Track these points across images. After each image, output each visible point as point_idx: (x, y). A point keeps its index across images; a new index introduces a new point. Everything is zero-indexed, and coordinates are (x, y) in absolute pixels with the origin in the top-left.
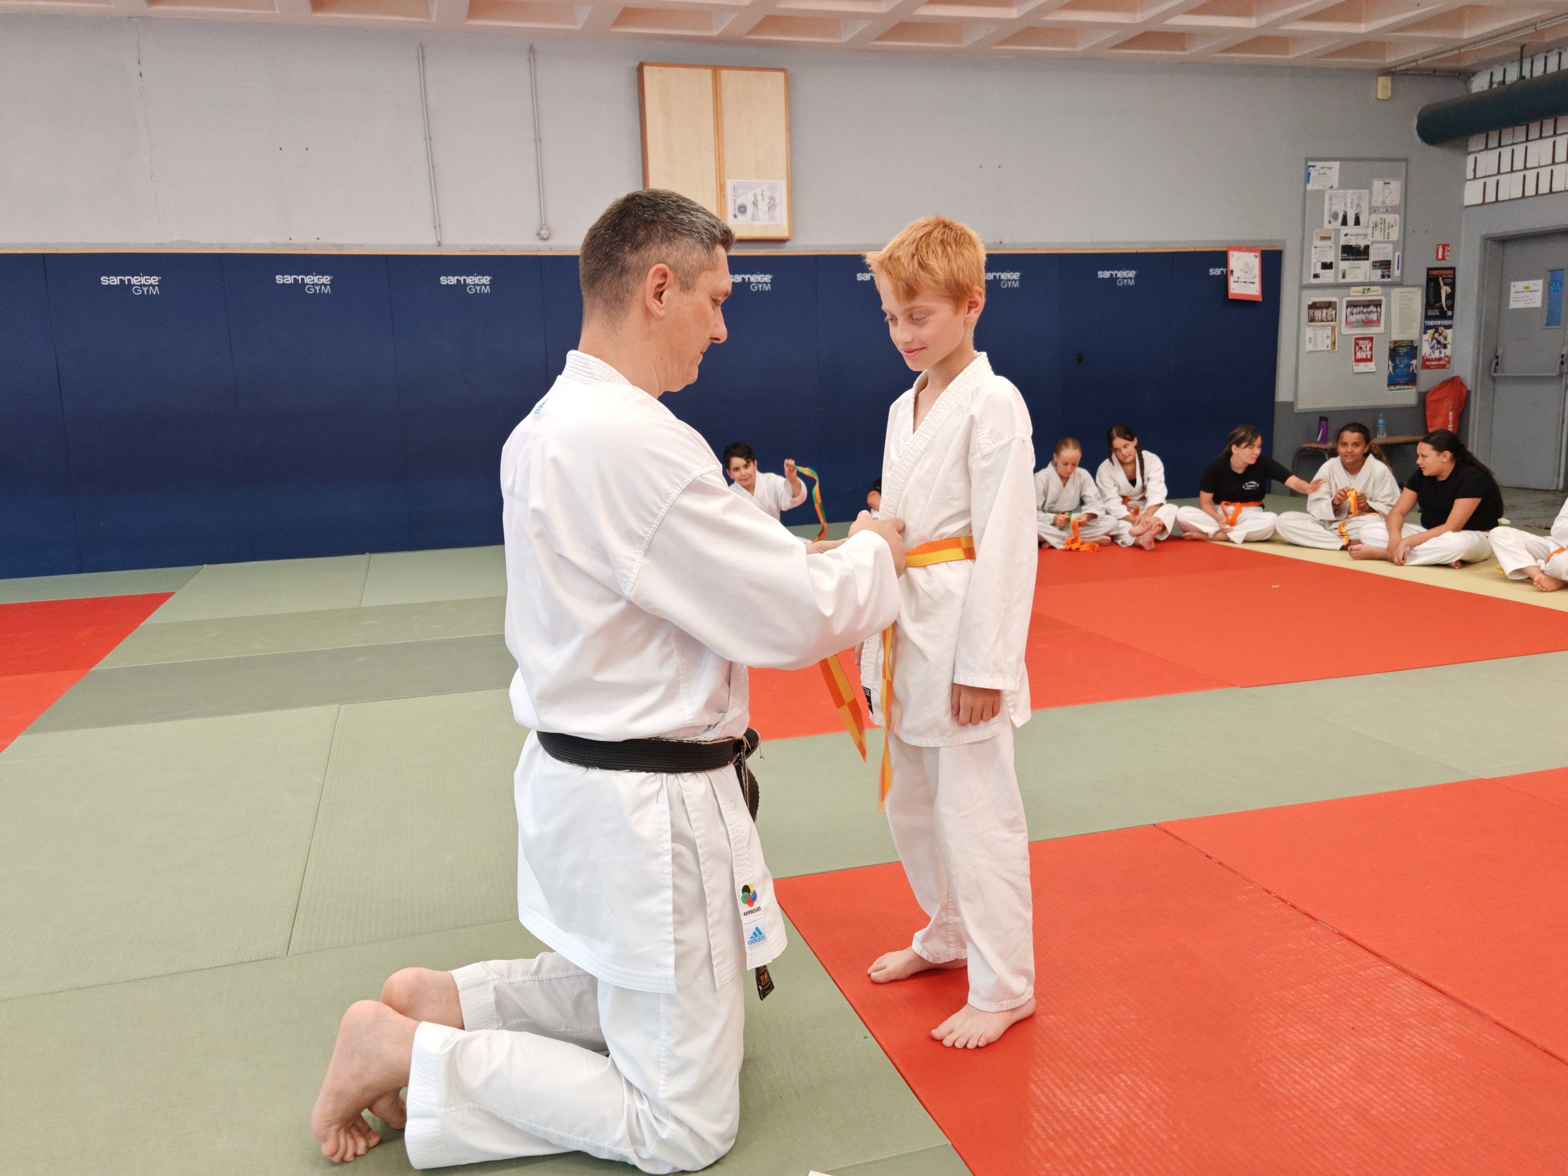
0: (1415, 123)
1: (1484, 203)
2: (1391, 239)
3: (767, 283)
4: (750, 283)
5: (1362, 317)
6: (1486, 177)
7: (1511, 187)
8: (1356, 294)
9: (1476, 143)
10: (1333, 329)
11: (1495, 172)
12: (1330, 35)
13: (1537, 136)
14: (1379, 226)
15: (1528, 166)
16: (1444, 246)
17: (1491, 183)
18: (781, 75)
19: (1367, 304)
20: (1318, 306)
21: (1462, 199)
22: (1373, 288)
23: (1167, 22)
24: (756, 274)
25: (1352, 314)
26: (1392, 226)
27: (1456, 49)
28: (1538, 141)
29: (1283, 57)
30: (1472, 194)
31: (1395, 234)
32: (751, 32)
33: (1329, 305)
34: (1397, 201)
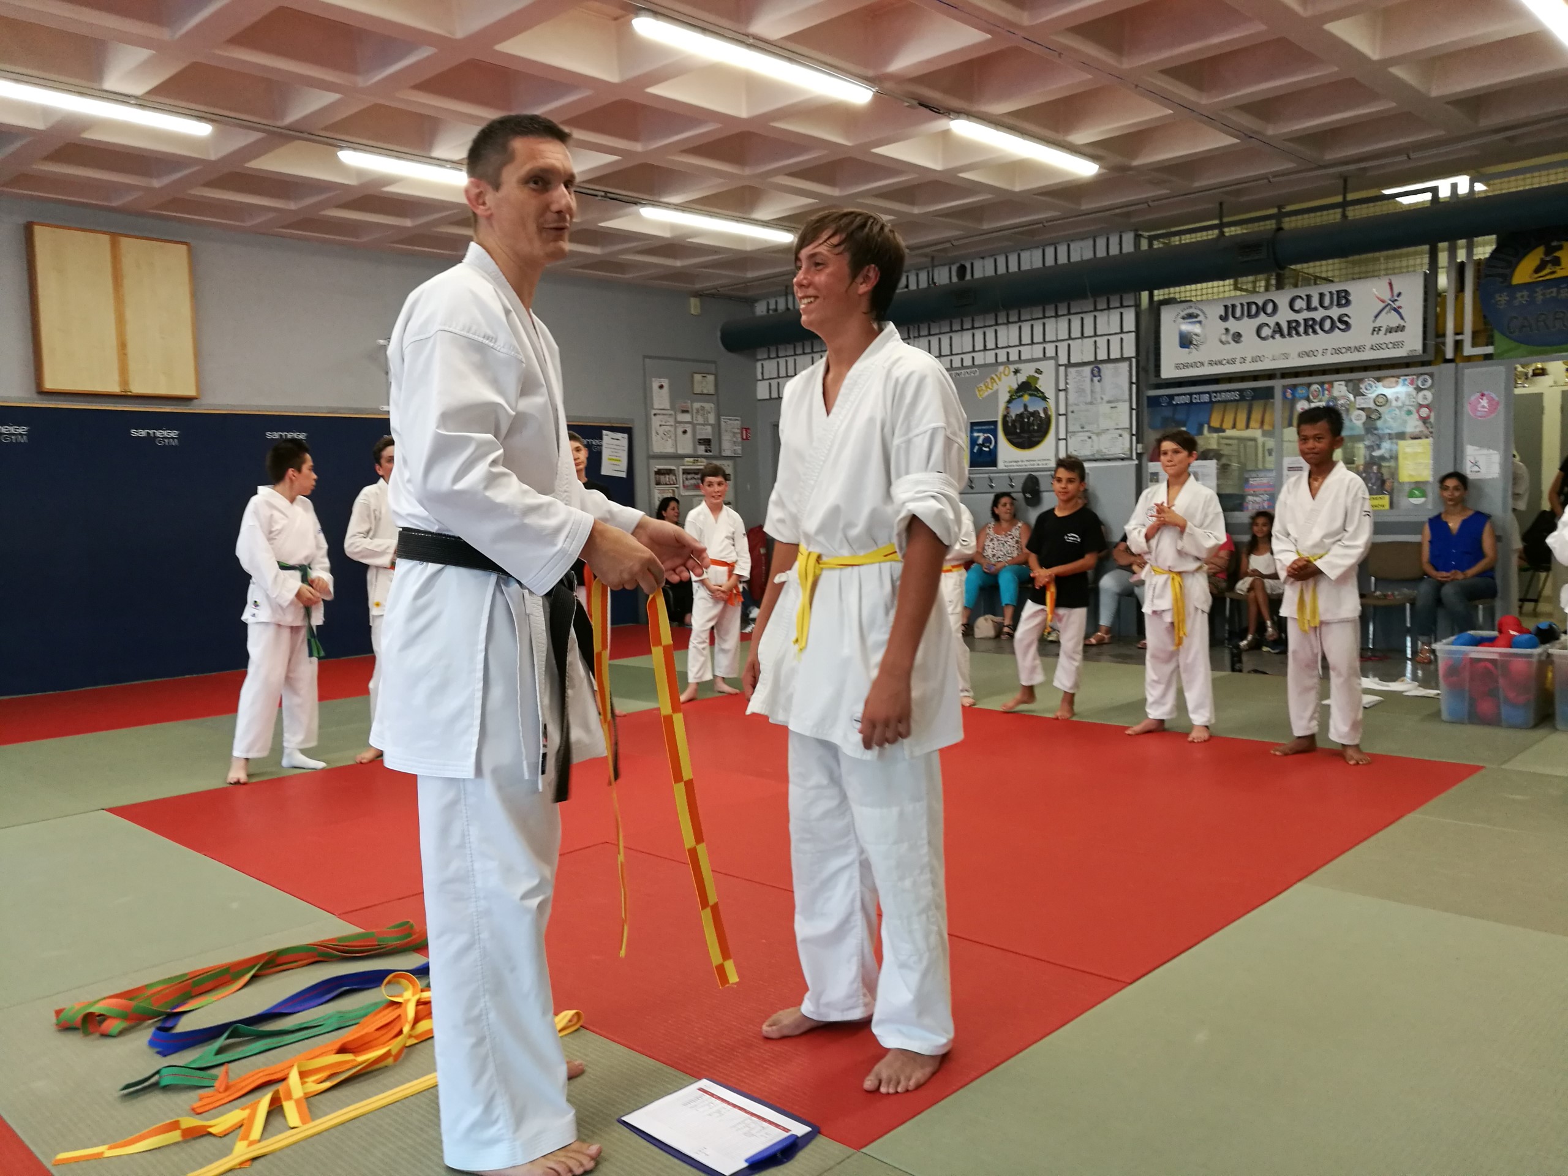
0: (719, 334)
1: (771, 399)
2: (709, 422)
3: (174, 439)
4: (155, 437)
5: (693, 482)
8: (689, 464)
9: (761, 354)
11: (777, 375)
12: (656, 265)
14: (701, 412)
16: (747, 429)
17: (774, 383)
18: (185, 247)
19: (696, 472)
20: (662, 471)
21: (757, 394)
22: (698, 459)
24: (162, 429)
25: (687, 478)
26: (709, 412)
28: (802, 357)
29: (623, 276)
30: (763, 390)
31: (712, 419)
33: (669, 472)
34: (712, 391)
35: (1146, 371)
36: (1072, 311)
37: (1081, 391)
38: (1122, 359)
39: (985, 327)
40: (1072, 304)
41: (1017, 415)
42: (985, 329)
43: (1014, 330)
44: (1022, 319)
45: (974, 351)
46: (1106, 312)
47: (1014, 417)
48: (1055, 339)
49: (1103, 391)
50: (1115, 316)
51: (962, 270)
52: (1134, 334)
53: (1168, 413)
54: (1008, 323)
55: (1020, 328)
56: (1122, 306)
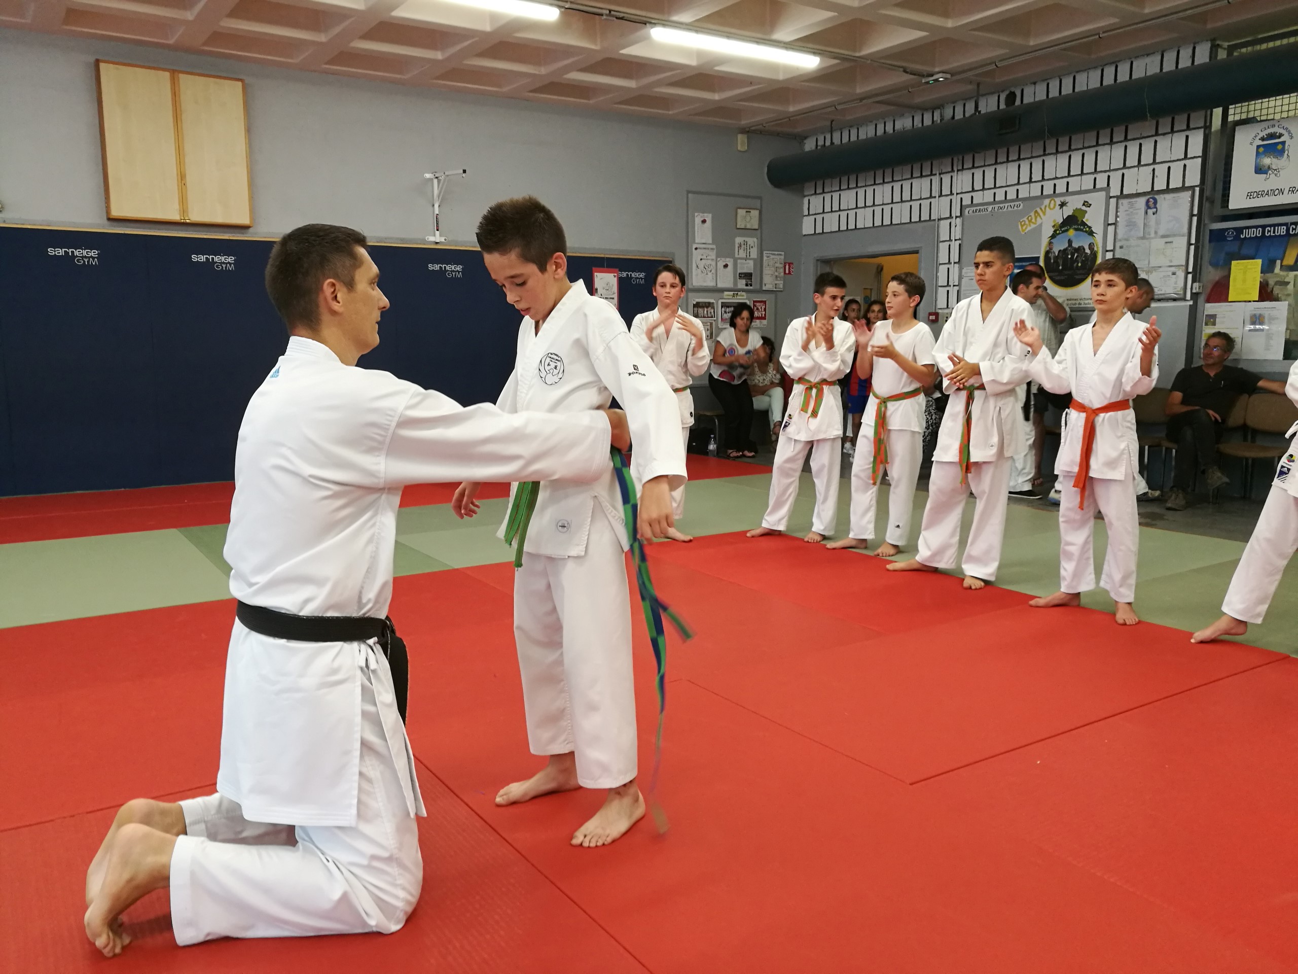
0: (765, 170)
1: (815, 234)
2: (751, 257)
3: (230, 264)
4: (213, 262)
6: (815, 214)
7: (831, 224)
8: (728, 297)
9: (809, 189)
10: (711, 324)
11: (822, 211)
12: (695, 99)
13: (847, 187)
14: (743, 246)
15: (841, 209)
16: (790, 264)
17: (819, 218)
18: (240, 84)
20: (701, 305)
21: (802, 231)
22: (739, 293)
23: (565, 76)
24: (221, 256)
25: (725, 312)
26: (752, 247)
27: (785, 118)
28: (847, 191)
29: (667, 112)
30: (807, 227)
31: (754, 253)
32: (205, 44)
33: (708, 305)
34: (756, 227)
35: (1212, 202)
36: (1129, 138)
37: (1131, 224)
38: (1184, 188)
39: (1032, 157)
40: (1130, 127)
41: (1060, 251)
42: (1031, 160)
43: (1063, 160)
44: (1073, 147)
45: (1018, 183)
46: (1171, 135)
47: (1057, 255)
48: (1108, 169)
49: (1158, 223)
50: (1178, 141)
51: (1011, 98)
52: (1200, 160)
53: (1234, 247)
54: (1057, 152)
55: (1070, 157)
56: (1188, 128)
